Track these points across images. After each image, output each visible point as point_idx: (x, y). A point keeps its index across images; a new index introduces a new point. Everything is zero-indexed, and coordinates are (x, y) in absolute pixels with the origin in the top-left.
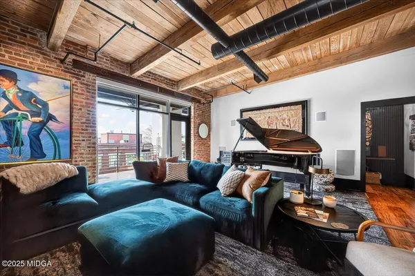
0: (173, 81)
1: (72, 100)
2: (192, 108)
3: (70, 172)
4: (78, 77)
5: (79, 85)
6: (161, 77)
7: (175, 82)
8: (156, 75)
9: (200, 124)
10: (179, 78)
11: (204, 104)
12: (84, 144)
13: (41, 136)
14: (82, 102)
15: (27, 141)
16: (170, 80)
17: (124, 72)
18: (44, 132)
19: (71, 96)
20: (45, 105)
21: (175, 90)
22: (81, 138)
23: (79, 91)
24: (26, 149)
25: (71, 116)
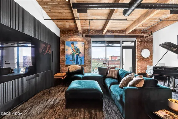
0: (122, 30)
1: (85, 47)
2: (137, 41)
3: (79, 68)
4: (86, 40)
5: (87, 42)
6: (116, 30)
7: (124, 30)
8: (113, 30)
9: (142, 50)
10: (125, 28)
11: (146, 37)
12: (87, 60)
13: (78, 58)
14: (87, 47)
15: (75, 60)
16: (121, 30)
17: (100, 34)
18: (79, 57)
19: (84, 46)
20: (79, 50)
21: (124, 34)
22: (87, 59)
23: (86, 44)
24: (75, 61)
25: (84, 52)
